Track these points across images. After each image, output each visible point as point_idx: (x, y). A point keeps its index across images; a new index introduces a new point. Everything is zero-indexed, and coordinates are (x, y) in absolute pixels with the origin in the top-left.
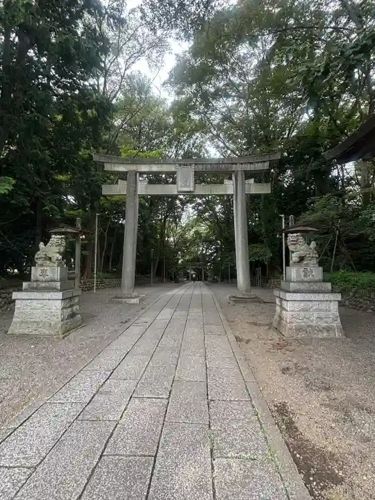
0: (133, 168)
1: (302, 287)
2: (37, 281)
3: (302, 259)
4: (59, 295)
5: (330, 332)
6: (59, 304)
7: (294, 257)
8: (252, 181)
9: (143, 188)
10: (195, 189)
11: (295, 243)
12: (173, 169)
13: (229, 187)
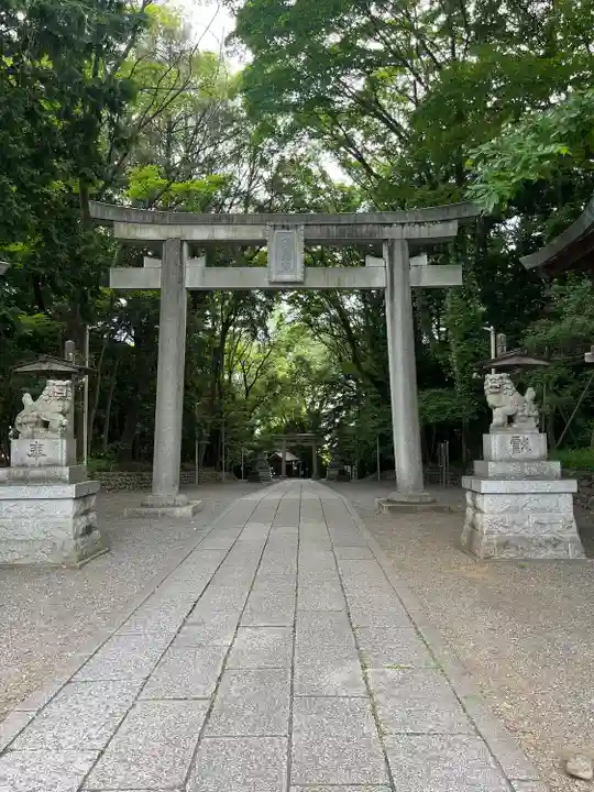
0: (174, 232)
1: (511, 468)
2: (24, 466)
3: (511, 419)
4: (71, 490)
5: (559, 547)
6: (69, 508)
7: (498, 417)
8: (423, 260)
9: (196, 274)
10: (305, 277)
11: (498, 390)
12: (260, 236)
13: (376, 273)
